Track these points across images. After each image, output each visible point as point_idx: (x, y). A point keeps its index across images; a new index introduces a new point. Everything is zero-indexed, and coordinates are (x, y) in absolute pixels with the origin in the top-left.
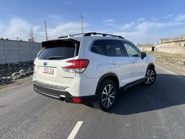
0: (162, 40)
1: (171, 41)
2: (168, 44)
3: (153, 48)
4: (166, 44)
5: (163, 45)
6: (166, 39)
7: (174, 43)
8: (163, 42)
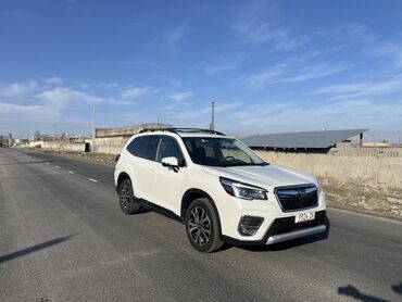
0: (97, 130)
1: (113, 134)
2: (110, 139)
3: (88, 145)
4: (106, 139)
5: (99, 140)
6: (105, 130)
7: (121, 138)
8: (99, 135)
